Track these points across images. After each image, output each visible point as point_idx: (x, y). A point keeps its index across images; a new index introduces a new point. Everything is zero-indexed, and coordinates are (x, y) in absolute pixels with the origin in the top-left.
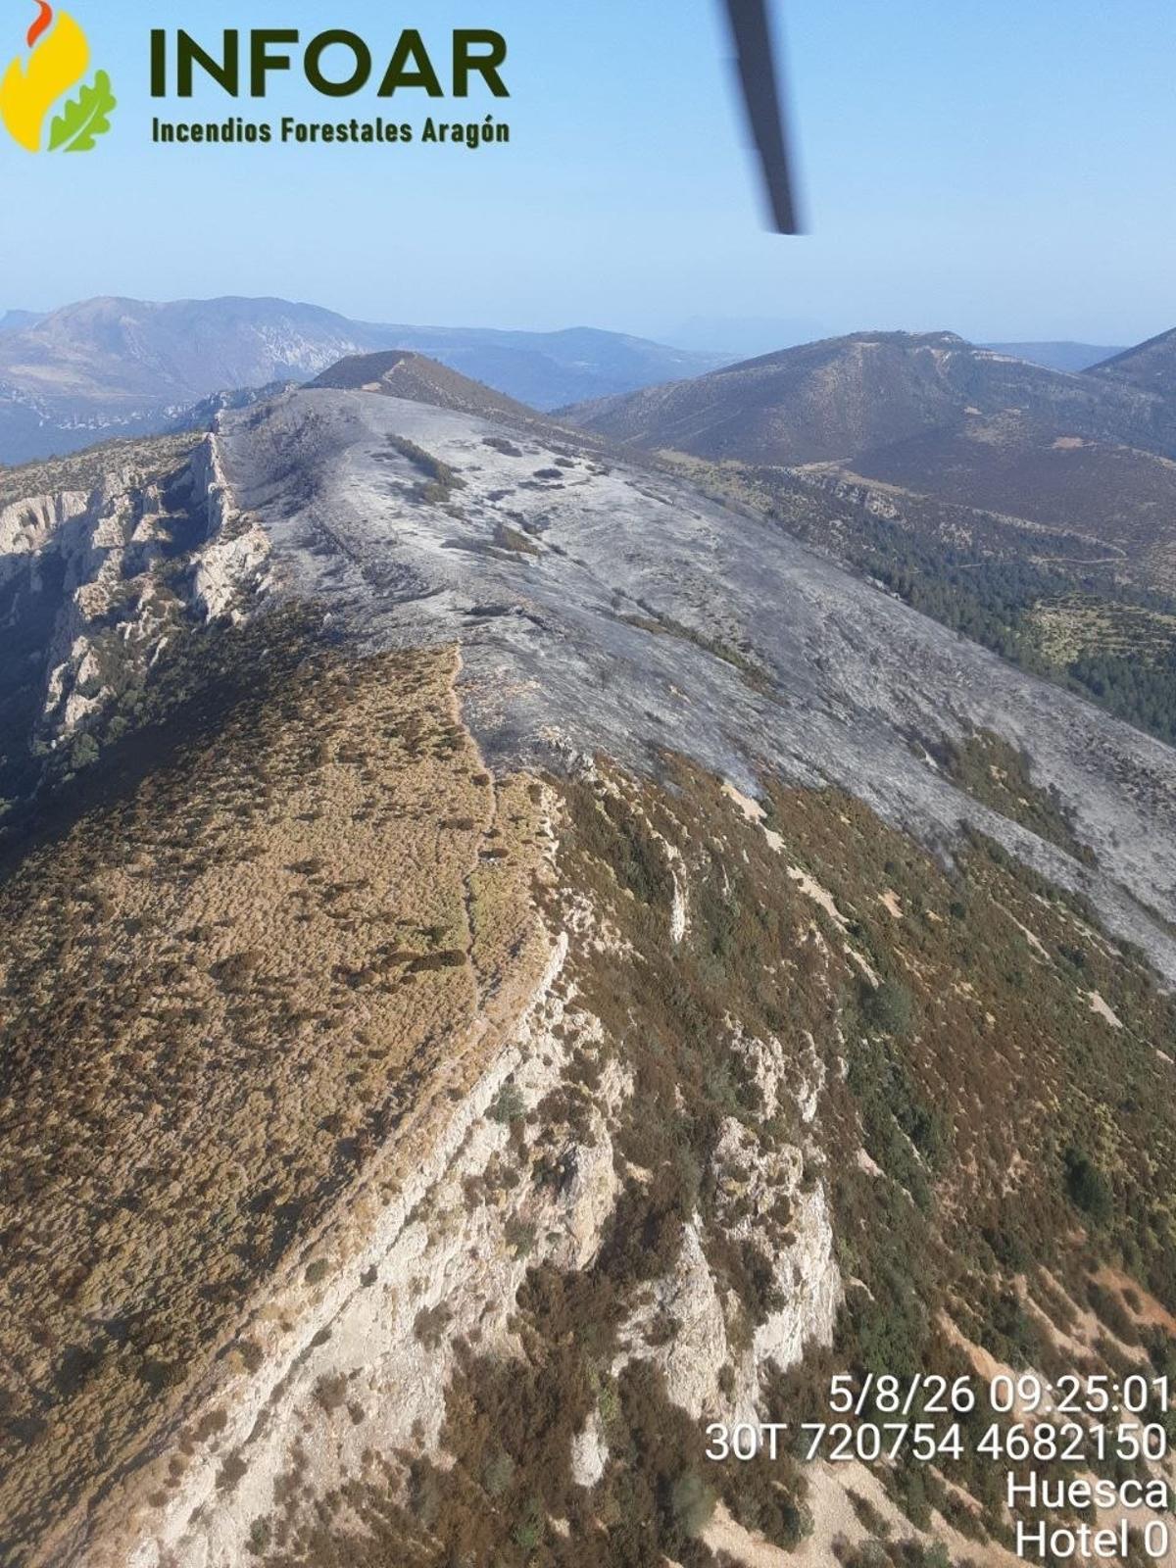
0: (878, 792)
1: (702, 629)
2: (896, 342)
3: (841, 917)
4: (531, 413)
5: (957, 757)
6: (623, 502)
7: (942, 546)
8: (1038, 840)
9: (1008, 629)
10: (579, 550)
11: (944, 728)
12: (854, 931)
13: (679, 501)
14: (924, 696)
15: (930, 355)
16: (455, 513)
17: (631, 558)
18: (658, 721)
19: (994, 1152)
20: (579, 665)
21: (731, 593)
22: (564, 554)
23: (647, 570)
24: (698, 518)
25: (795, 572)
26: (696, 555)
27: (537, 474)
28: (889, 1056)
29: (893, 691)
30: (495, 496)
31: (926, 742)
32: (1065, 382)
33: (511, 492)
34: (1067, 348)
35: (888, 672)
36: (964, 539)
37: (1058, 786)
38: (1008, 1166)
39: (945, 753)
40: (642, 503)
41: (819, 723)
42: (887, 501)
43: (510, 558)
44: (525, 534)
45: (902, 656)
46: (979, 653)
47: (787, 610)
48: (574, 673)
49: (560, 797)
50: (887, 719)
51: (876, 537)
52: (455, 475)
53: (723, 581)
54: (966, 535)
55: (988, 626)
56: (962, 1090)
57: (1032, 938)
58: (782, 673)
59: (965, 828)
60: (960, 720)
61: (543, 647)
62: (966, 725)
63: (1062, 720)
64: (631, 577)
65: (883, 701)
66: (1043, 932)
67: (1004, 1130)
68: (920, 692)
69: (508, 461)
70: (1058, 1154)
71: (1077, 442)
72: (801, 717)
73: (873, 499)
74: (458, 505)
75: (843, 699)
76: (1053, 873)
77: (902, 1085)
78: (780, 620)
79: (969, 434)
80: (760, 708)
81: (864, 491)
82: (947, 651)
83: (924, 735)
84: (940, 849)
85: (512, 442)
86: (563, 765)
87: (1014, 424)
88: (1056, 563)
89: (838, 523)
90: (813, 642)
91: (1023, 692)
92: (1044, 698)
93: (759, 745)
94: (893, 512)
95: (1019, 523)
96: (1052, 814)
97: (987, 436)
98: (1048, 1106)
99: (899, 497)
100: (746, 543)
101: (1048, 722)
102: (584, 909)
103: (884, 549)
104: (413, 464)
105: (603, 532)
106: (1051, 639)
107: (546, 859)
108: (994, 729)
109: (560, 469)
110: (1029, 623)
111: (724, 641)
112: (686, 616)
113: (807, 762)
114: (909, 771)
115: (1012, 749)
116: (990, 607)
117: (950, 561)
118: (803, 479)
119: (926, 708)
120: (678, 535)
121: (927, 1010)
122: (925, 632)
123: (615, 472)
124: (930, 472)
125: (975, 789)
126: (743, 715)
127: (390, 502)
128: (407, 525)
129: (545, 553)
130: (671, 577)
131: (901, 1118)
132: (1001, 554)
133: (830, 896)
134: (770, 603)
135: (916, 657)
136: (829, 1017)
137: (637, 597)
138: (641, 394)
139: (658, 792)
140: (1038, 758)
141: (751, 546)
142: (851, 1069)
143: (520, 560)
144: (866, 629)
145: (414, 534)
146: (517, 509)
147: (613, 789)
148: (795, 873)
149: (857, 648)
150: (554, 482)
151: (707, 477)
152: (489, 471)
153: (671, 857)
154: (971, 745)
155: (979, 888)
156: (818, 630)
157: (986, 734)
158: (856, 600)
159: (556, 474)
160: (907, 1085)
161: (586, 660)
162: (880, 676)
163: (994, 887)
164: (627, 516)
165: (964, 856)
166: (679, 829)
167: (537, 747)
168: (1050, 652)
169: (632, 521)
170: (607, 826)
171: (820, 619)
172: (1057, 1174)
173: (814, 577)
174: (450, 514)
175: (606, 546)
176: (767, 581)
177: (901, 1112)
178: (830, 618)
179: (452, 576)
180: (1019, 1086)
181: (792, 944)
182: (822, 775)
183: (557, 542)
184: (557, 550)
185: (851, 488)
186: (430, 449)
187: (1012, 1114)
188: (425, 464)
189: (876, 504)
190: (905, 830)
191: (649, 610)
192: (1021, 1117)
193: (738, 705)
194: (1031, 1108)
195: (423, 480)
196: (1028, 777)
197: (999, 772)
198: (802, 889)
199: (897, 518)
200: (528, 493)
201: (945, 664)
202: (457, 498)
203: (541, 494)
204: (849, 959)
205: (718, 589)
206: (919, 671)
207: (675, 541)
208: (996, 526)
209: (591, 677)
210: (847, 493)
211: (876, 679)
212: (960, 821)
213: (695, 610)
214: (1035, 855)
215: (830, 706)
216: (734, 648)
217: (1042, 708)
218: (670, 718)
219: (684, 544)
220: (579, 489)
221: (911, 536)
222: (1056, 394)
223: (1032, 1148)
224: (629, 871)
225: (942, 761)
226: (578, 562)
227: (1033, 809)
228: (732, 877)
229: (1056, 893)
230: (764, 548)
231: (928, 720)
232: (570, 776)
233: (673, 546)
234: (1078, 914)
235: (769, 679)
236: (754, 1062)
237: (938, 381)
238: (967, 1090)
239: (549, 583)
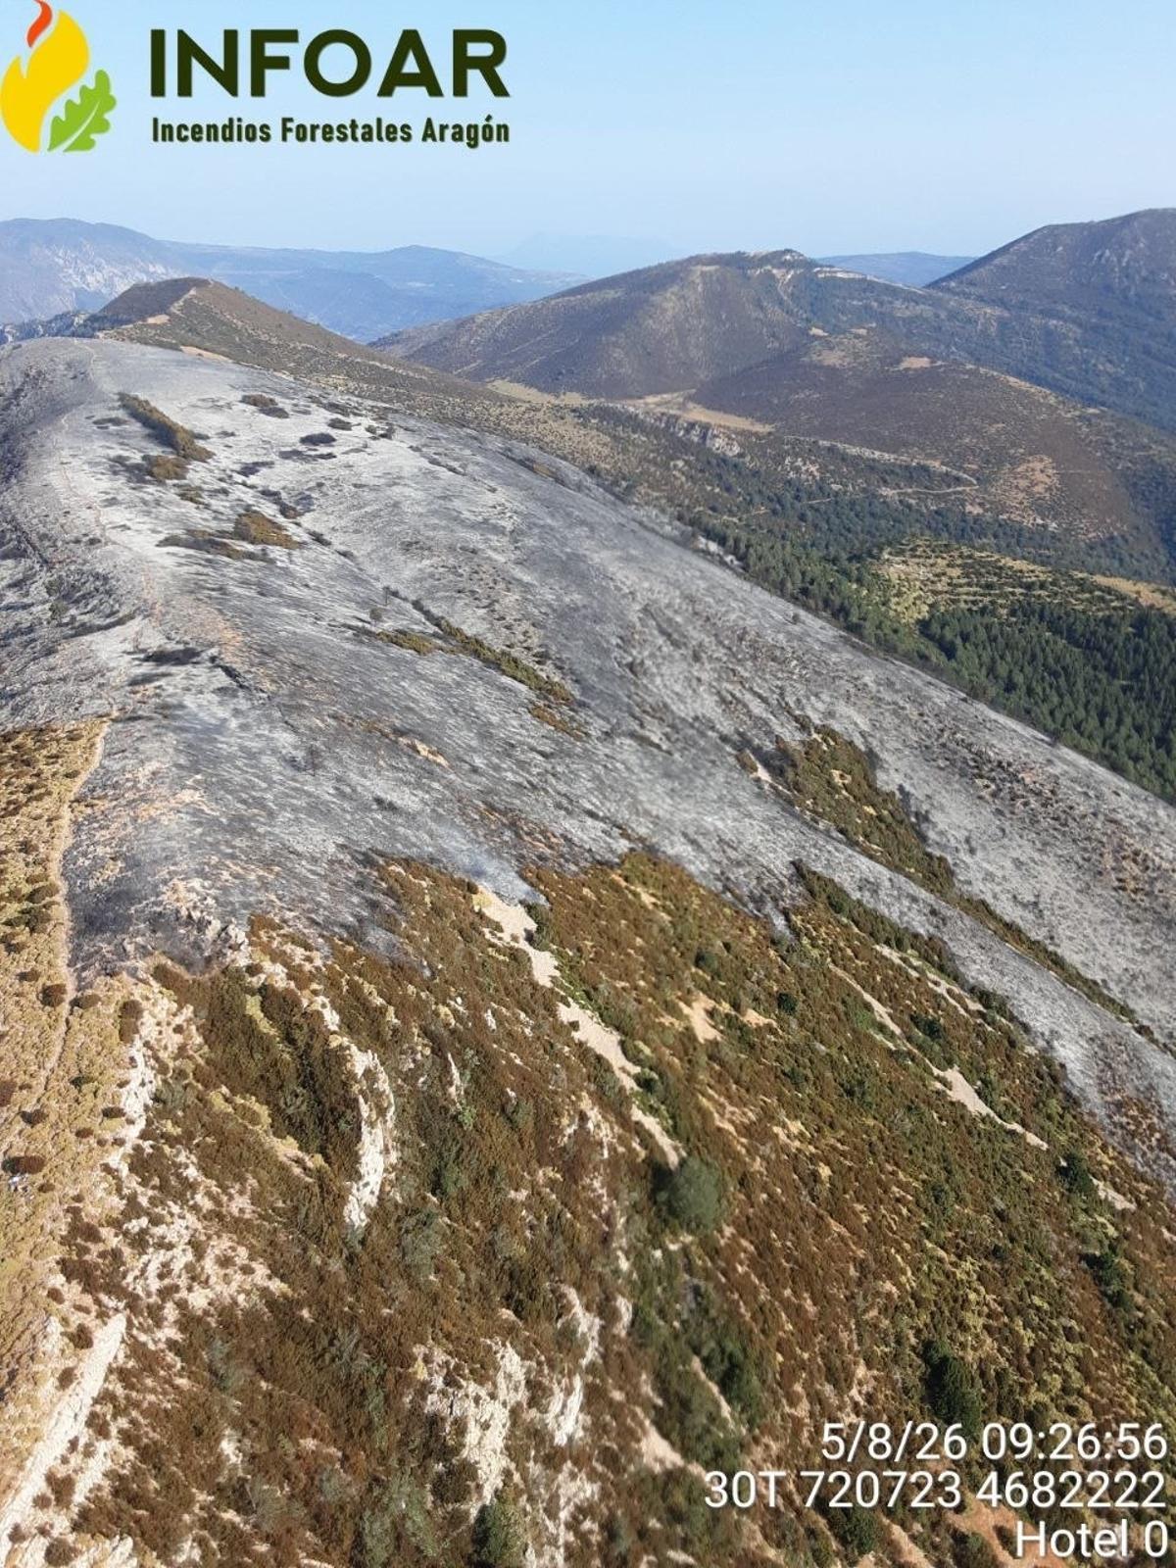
0: (693, 842)
1: (490, 636)
2: (738, 262)
3: (630, 1067)
4: (345, 345)
5: (794, 765)
6: (405, 474)
7: (789, 482)
8: (884, 873)
9: (855, 586)
10: (347, 538)
11: (778, 730)
12: (645, 1084)
13: (471, 468)
14: (755, 694)
15: (773, 277)
16: (189, 494)
17: (407, 547)
18: (392, 808)
19: (831, 1376)
20: (285, 739)
21: (527, 587)
22: (327, 544)
23: (426, 562)
24: (493, 490)
25: (605, 554)
26: (487, 541)
27: (304, 441)
28: (690, 1269)
29: (718, 693)
30: (249, 470)
31: (757, 751)
32: (911, 298)
33: (269, 465)
34: (914, 257)
35: (714, 670)
36: (811, 474)
37: (908, 788)
38: (850, 1388)
39: (780, 762)
40: (428, 473)
41: (625, 756)
42: (729, 438)
43: (251, 556)
44: (281, 519)
45: (730, 649)
46: (819, 629)
47: (595, 604)
48: (274, 752)
49: (181, 1008)
50: (713, 728)
51: (720, 477)
52: (200, 443)
53: (518, 573)
54: (813, 469)
55: (831, 586)
56: (787, 1292)
57: (881, 1011)
58: (586, 689)
59: (800, 871)
60: (796, 719)
61: (237, 712)
62: (804, 725)
63: (911, 711)
64: (407, 571)
65: (707, 706)
66: (892, 999)
67: (844, 1336)
68: (751, 689)
69: (271, 423)
70: (913, 1349)
71: (923, 362)
72: (603, 750)
73: (715, 436)
74: (197, 483)
75: (661, 712)
76: (902, 914)
77: (707, 1311)
78: (585, 617)
79: (815, 358)
80: (548, 749)
81: (706, 428)
82: (781, 636)
83: (756, 742)
84: (769, 908)
85: (278, 399)
86: (197, 946)
87: (860, 345)
88: (905, 494)
89: (680, 464)
90: (626, 642)
91: (867, 679)
92: (890, 684)
93: (538, 810)
94: (736, 449)
95: (867, 453)
96: (902, 822)
97: (832, 359)
98: (899, 1285)
99: (742, 433)
100: (549, 521)
101: (895, 713)
102: (170, 1247)
103: (728, 489)
104: (147, 431)
105: (375, 515)
106: (899, 594)
107: (107, 1168)
108: (836, 726)
109: (333, 432)
110: (876, 576)
111: (515, 652)
112: (471, 622)
113: (603, 820)
114: (735, 804)
115: (855, 748)
116: (834, 561)
117: (797, 498)
118: (641, 417)
119: (757, 708)
120: (466, 514)
121: (741, 1183)
122: (756, 617)
123: (399, 434)
124: (776, 401)
125: (815, 803)
126: (522, 765)
127: (105, 483)
128: (117, 515)
129: (301, 545)
130: (454, 570)
131: (707, 1362)
132: (850, 488)
133: (616, 1037)
134: (577, 598)
135: (746, 648)
136: (606, 1240)
137: (413, 597)
138: (473, 319)
139: (354, 957)
140: (884, 755)
141: (554, 524)
142: (636, 1313)
143: (264, 557)
144: (688, 621)
145: (125, 527)
146: (274, 487)
147: (277, 975)
148: (567, 1013)
149: (676, 644)
150: (323, 450)
151: (540, 415)
152: (244, 437)
153: (359, 1071)
154: (810, 747)
155: (815, 953)
156: (631, 626)
157: (828, 733)
158: (676, 585)
159: (327, 440)
160: (713, 1313)
161: (295, 730)
162: (704, 676)
163: (833, 950)
164: (407, 491)
165: (798, 911)
166: (382, 1011)
167: (156, 922)
168: (899, 609)
169: (411, 495)
170: (262, 1037)
171: (634, 615)
172: (914, 1380)
173: (628, 559)
174: (183, 496)
175: (378, 532)
176: (571, 569)
177: (705, 1352)
178: (645, 610)
179: (154, 595)
180: (861, 1266)
181: (554, 1143)
182: (625, 835)
183: (318, 529)
184: (318, 538)
185: (692, 425)
186: (173, 411)
187: (854, 1310)
188: (162, 431)
189: (719, 443)
190: (726, 888)
191: (427, 614)
192: (865, 1311)
193: (517, 753)
194: (878, 1294)
195: (156, 451)
196: (875, 779)
197: (842, 776)
198: (576, 1035)
199: (741, 455)
200: (291, 465)
201: (778, 653)
202: (197, 474)
203: (308, 466)
204: (639, 1129)
205: (510, 582)
206: (749, 664)
207: (462, 522)
208: (844, 458)
209: (300, 755)
210: (687, 431)
211: (699, 680)
212: (793, 863)
213: (482, 612)
214: (882, 894)
215: (642, 725)
216: (528, 661)
217: (887, 696)
218: (408, 799)
219: (473, 526)
220: (352, 458)
221: (756, 473)
222: (901, 309)
223: (879, 1350)
224: (290, 1111)
225: (777, 772)
226: (344, 554)
227: (880, 818)
228: (463, 1066)
229: (906, 942)
230: (570, 526)
231: (761, 724)
232: (208, 960)
233: (458, 528)
234: (932, 963)
235: (568, 700)
236: (460, 1427)
237: (781, 303)
238: (794, 1292)
239: (294, 592)
